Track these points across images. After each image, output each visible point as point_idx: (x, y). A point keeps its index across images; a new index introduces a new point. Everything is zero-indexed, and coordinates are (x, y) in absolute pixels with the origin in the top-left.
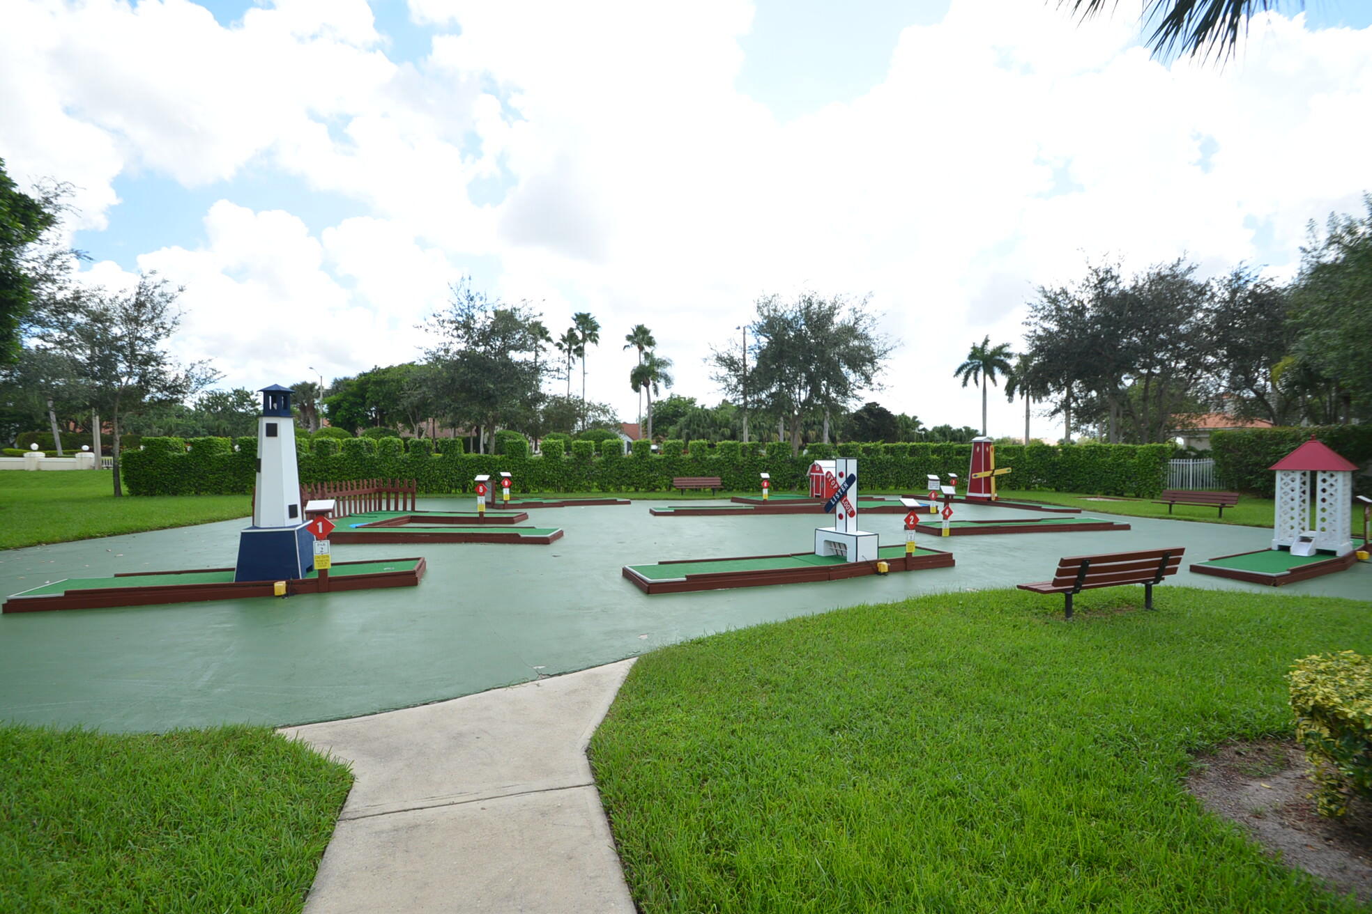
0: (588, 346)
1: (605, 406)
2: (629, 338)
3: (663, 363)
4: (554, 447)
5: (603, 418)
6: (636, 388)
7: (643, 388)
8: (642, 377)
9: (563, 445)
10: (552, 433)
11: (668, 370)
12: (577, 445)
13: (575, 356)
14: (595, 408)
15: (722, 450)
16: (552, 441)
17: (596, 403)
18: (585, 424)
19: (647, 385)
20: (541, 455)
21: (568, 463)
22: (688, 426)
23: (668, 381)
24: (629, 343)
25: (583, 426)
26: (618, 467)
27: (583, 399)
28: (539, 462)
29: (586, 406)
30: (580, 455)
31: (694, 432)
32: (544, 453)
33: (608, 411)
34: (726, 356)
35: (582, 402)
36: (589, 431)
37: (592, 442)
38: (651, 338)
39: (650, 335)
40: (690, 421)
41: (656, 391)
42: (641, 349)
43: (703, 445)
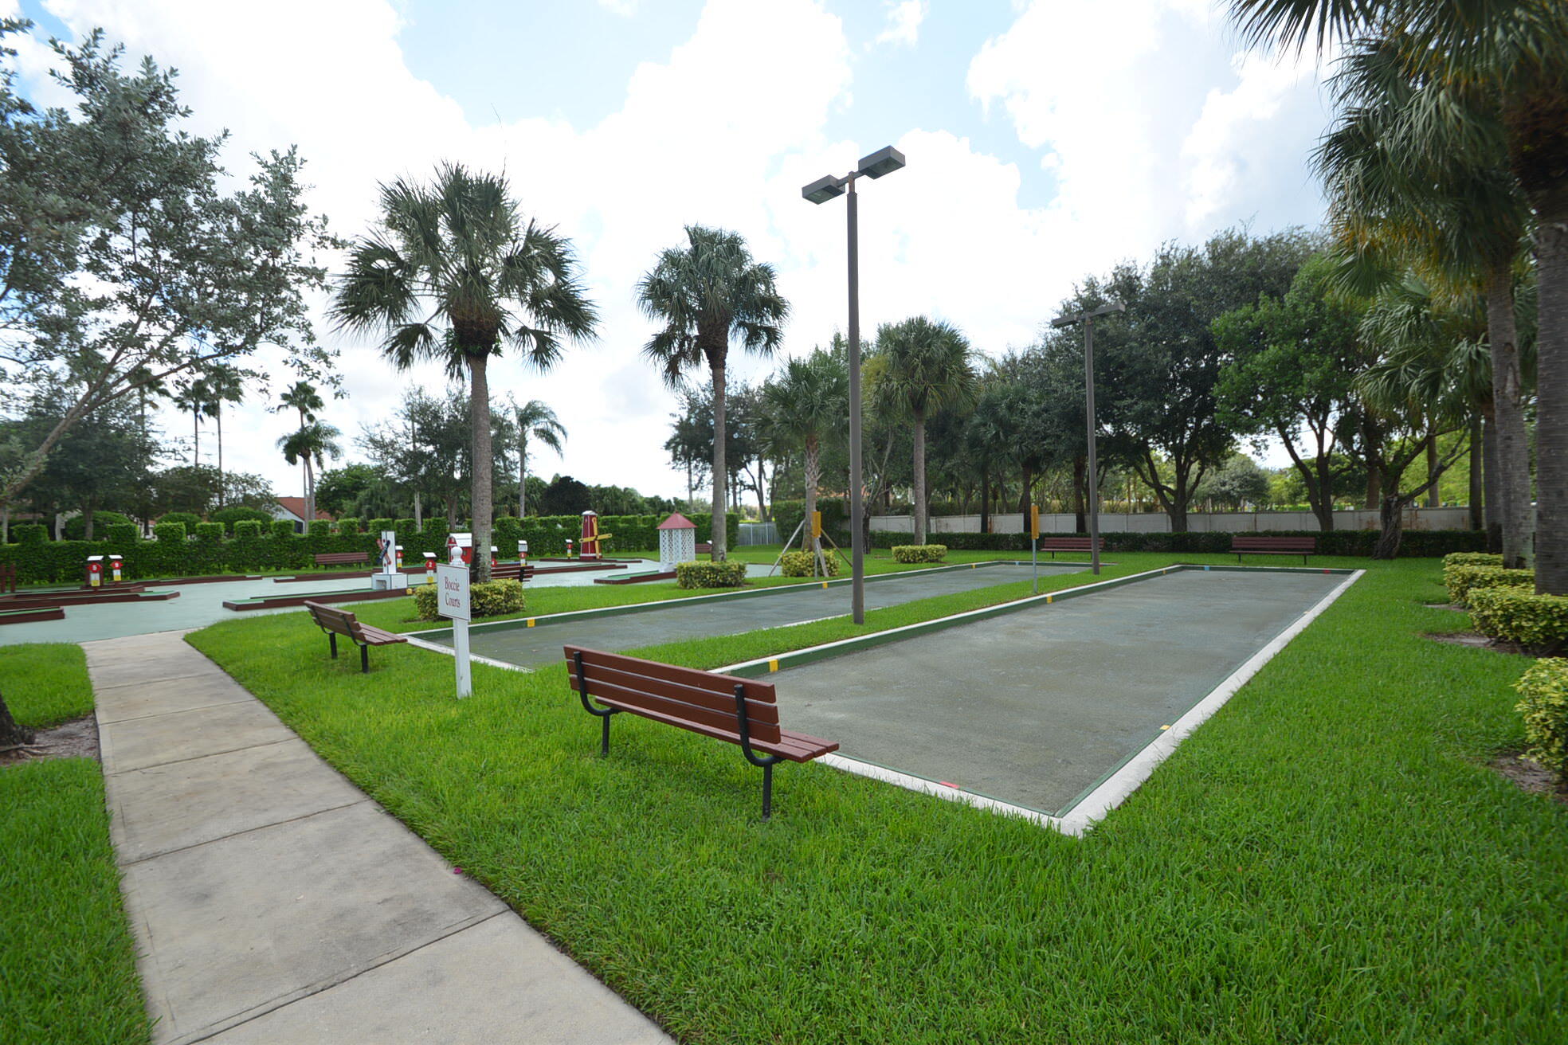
0: (224, 403)
1: (254, 477)
2: (285, 397)
3: (332, 432)
4: (172, 531)
5: (251, 492)
6: (292, 460)
7: (300, 459)
8: (300, 446)
9: (184, 527)
10: (171, 513)
11: (335, 441)
12: (202, 527)
13: (205, 416)
14: (238, 481)
15: (374, 527)
16: (170, 524)
17: (239, 471)
18: (224, 500)
19: (306, 457)
20: (156, 539)
21: (191, 545)
22: (369, 500)
23: (335, 451)
24: (284, 403)
25: (221, 502)
26: (253, 548)
27: (219, 469)
28: (153, 546)
29: (224, 478)
30: (205, 537)
31: (378, 508)
32: (159, 537)
33: (258, 483)
34: (378, 438)
35: (219, 472)
36: (227, 510)
37: (222, 524)
38: (317, 398)
39: (316, 394)
40: (372, 495)
41: (320, 463)
42: (303, 411)
43: (353, 523)
